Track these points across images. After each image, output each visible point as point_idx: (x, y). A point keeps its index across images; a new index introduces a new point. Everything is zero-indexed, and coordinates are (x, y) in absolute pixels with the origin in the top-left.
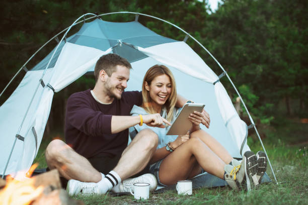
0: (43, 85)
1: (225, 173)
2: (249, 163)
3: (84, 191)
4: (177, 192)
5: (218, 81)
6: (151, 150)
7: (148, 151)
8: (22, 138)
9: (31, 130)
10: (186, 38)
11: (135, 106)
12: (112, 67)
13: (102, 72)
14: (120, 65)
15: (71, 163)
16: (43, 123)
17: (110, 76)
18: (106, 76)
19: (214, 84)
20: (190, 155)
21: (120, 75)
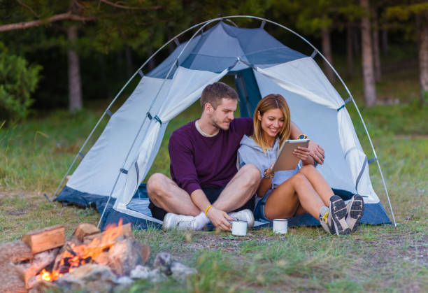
0: (149, 116)
1: (320, 216)
2: (334, 207)
3: (181, 225)
4: (272, 229)
5: (343, 106)
6: (251, 187)
7: (248, 188)
8: (125, 172)
9: (134, 165)
10: (314, 54)
11: (245, 136)
12: (217, 99)
13: (208, 105)
14: (226, 97)
15: (170, 197)
16: (146, 157)
17: (215, 109)
18: (212, 109)
19: (338, 110)
20: (293, 192)
21: (226, 108)
